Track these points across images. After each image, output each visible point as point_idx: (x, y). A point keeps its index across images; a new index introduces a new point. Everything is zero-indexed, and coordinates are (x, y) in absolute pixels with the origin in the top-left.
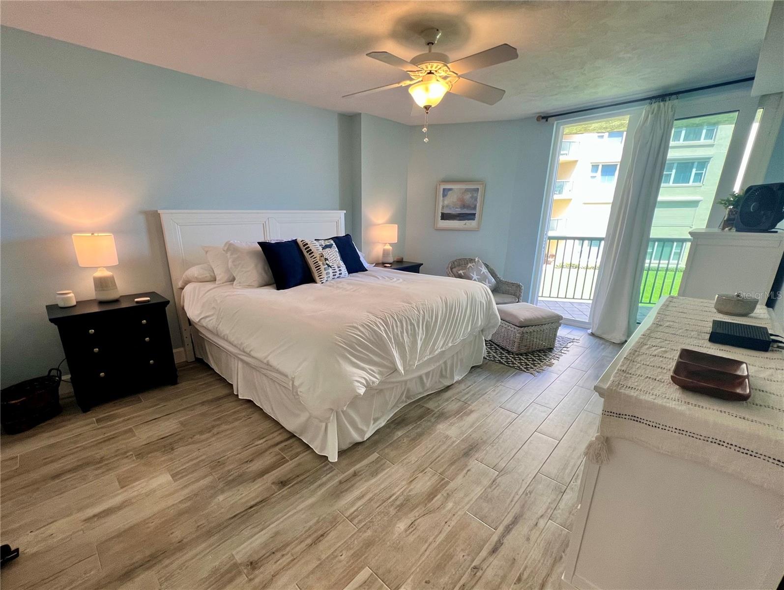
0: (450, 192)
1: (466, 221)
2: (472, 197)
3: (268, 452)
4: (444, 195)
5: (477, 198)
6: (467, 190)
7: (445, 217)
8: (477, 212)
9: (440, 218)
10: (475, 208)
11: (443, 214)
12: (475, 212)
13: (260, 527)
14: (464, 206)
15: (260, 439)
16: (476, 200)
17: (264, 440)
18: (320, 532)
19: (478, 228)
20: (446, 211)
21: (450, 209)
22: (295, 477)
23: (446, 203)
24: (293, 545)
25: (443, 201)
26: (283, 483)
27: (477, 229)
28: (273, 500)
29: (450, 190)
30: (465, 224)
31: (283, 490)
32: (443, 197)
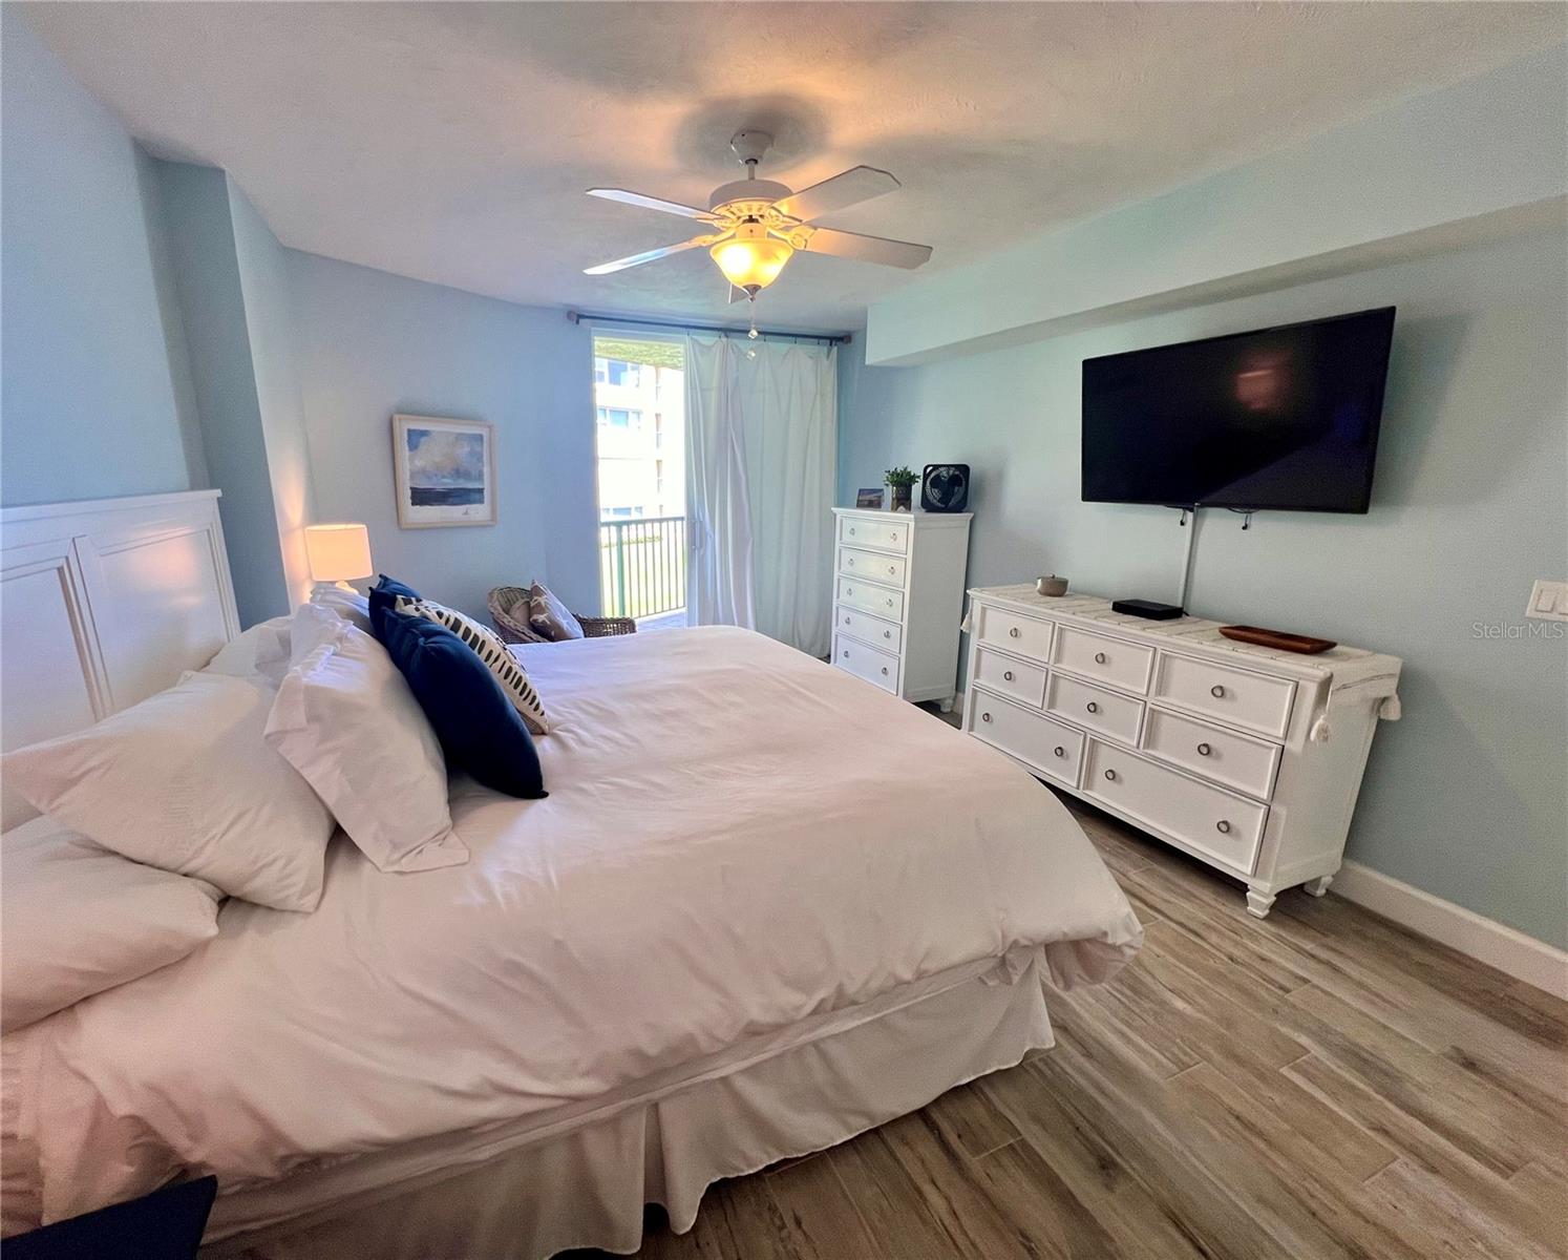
0: (423, 439)
1: (468, 506)
2: (472, 453)
3: (987, 1184)
4: (413, 446)
5: (482, 456)
6: (459, 437)
7: (421, 497)
8: (486, 485)
9: (410, 501)
10: (480, 477)
11: (414, 491)
12: (481, 487)
13: (1259, 1237)
14: (458, 473)
15: (925, 1200)
16: (480, 459)
17: (927, 1189)
18: (1232, 1121)
19: (492, 520)
20: (423, 484)
21: (429, 478)
22: (1081, 1134)
23: (419, 463)
24: (1279, 1173)
25: (411, 459)
26: (1106, 1167)
27: (490, 523)
28: (1165, 1194)
29: (424, 433)
30: (466, 513)
31: (1129, 1170)
32: (411, 449)
